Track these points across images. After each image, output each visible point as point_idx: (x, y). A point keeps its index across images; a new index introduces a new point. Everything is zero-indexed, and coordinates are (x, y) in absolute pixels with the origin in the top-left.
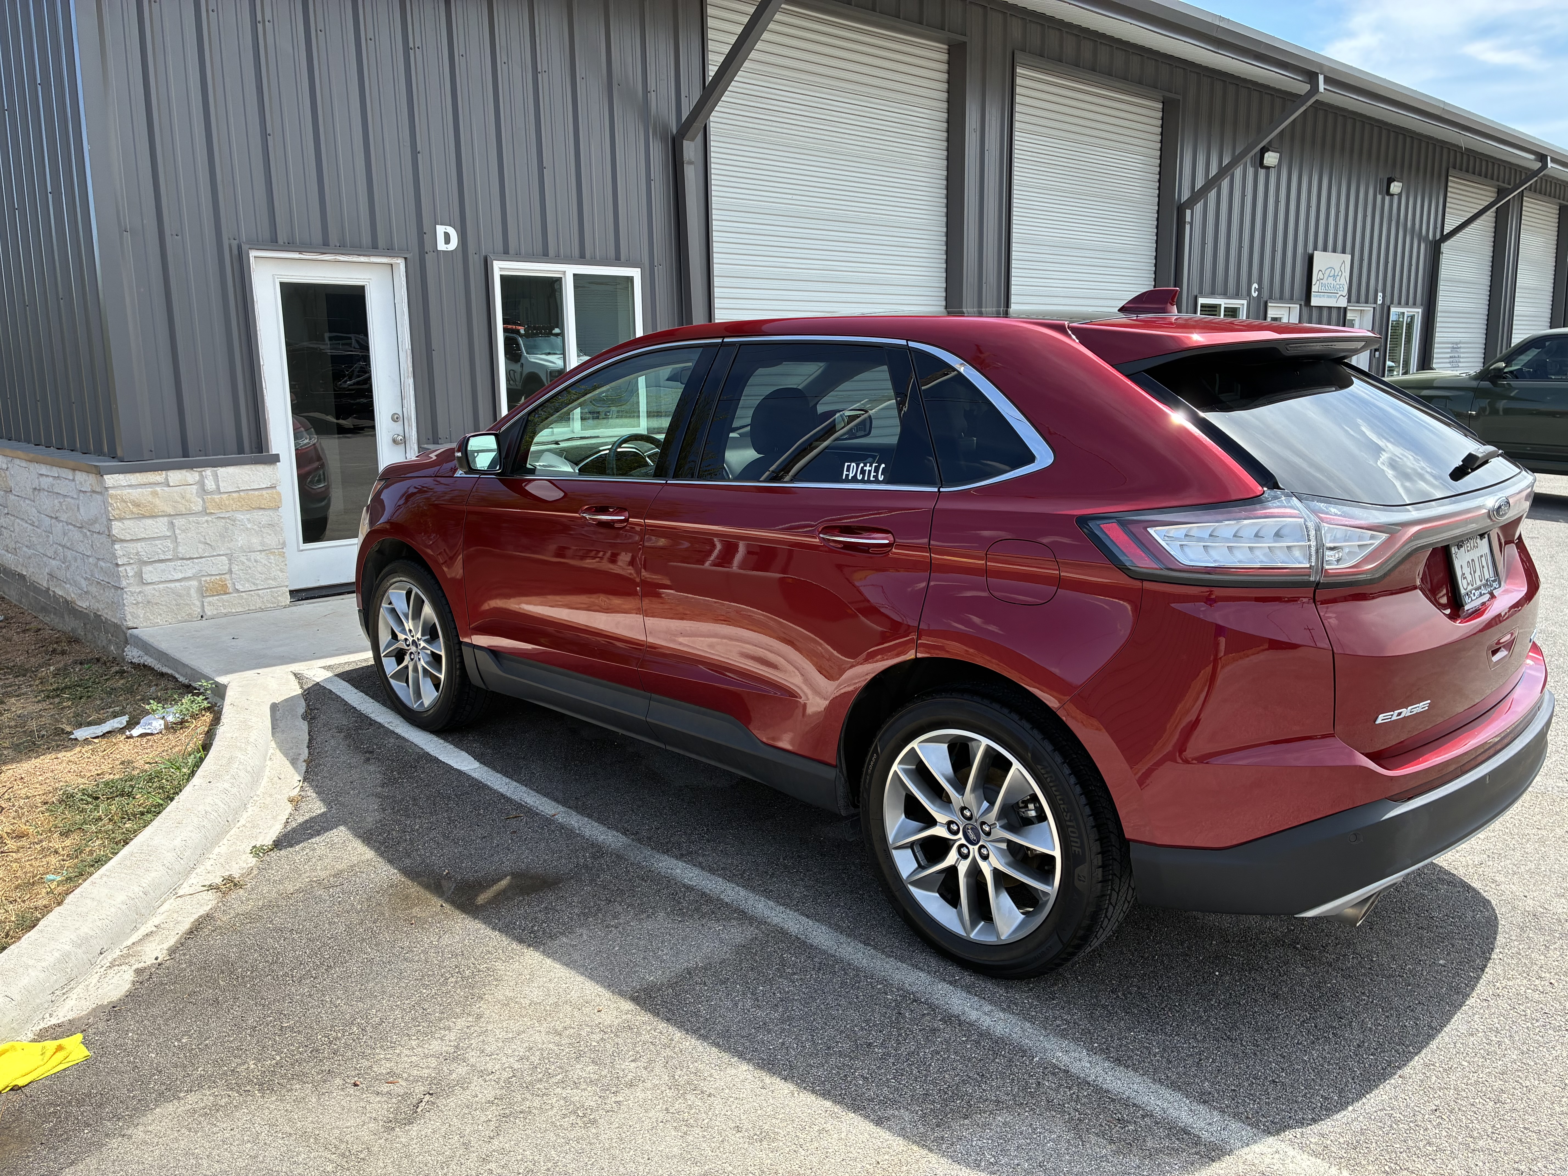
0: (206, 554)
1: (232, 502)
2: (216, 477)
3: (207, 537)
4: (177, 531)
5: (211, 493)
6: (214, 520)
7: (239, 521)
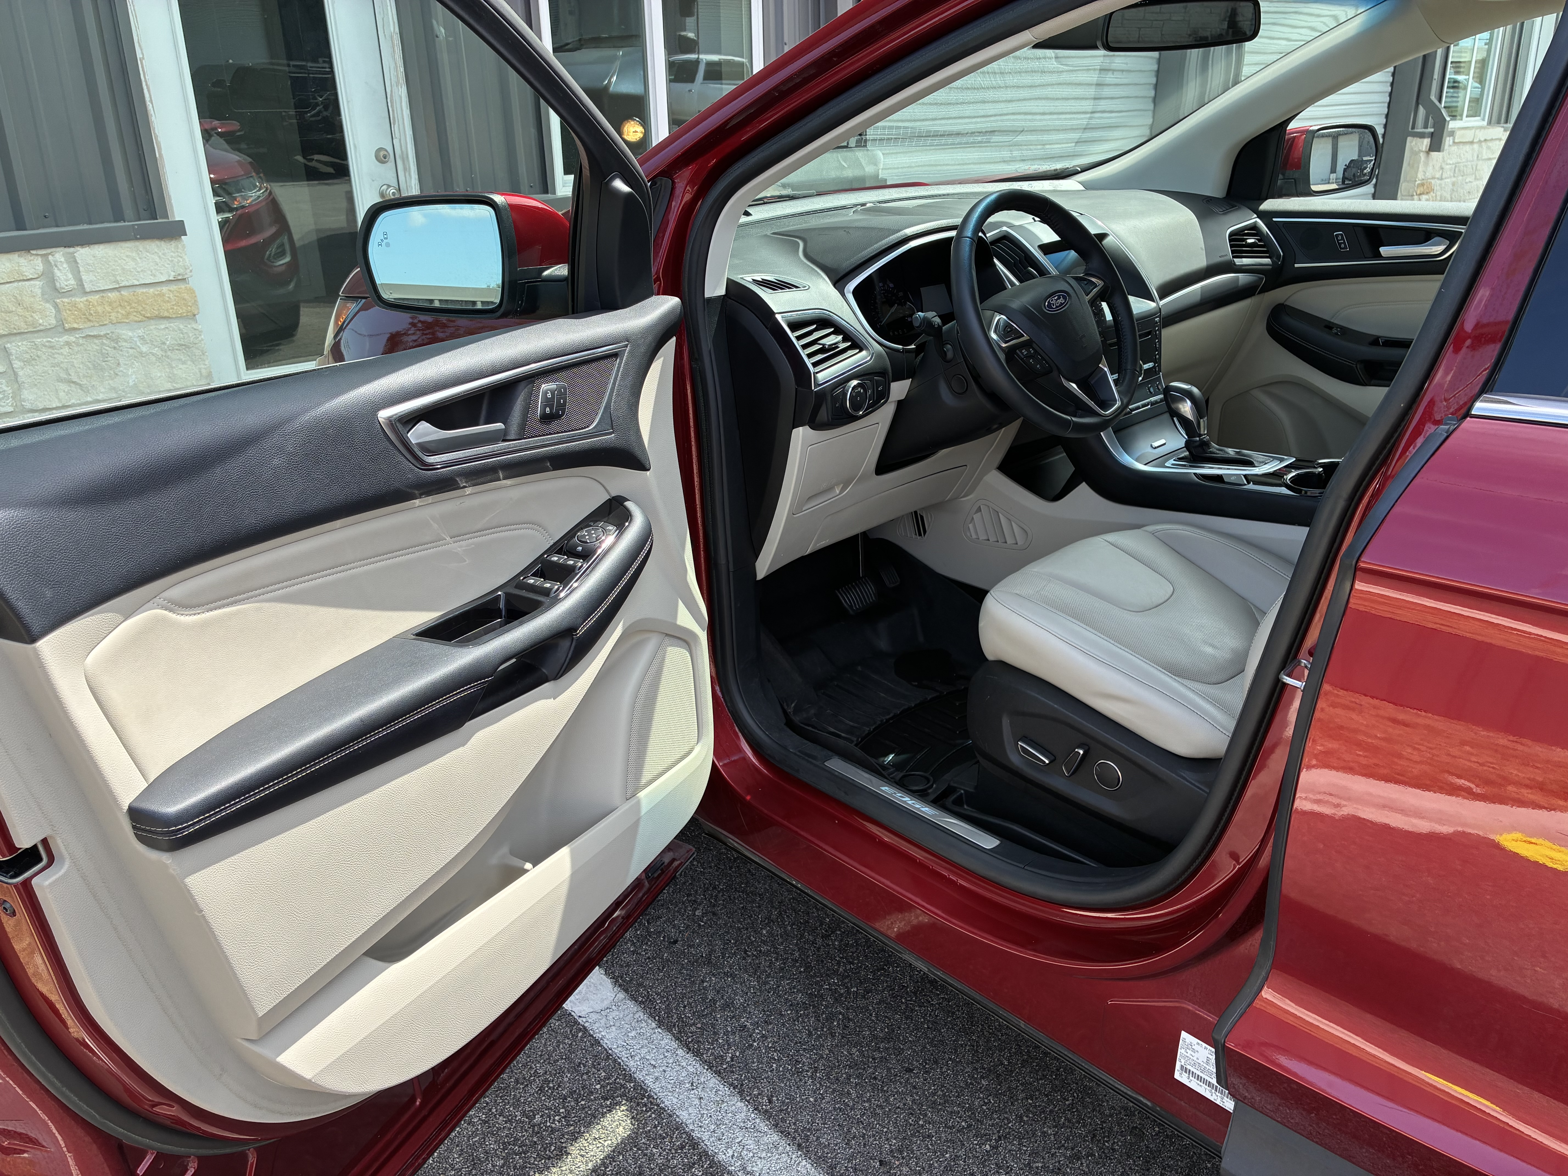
0: (73, 401)
1: (108, 309)
2: (74, 264)
3: (72, 372)
4: (17, 364)
5: (69, 293)
6: (81, 341)
7: (126, 341)
